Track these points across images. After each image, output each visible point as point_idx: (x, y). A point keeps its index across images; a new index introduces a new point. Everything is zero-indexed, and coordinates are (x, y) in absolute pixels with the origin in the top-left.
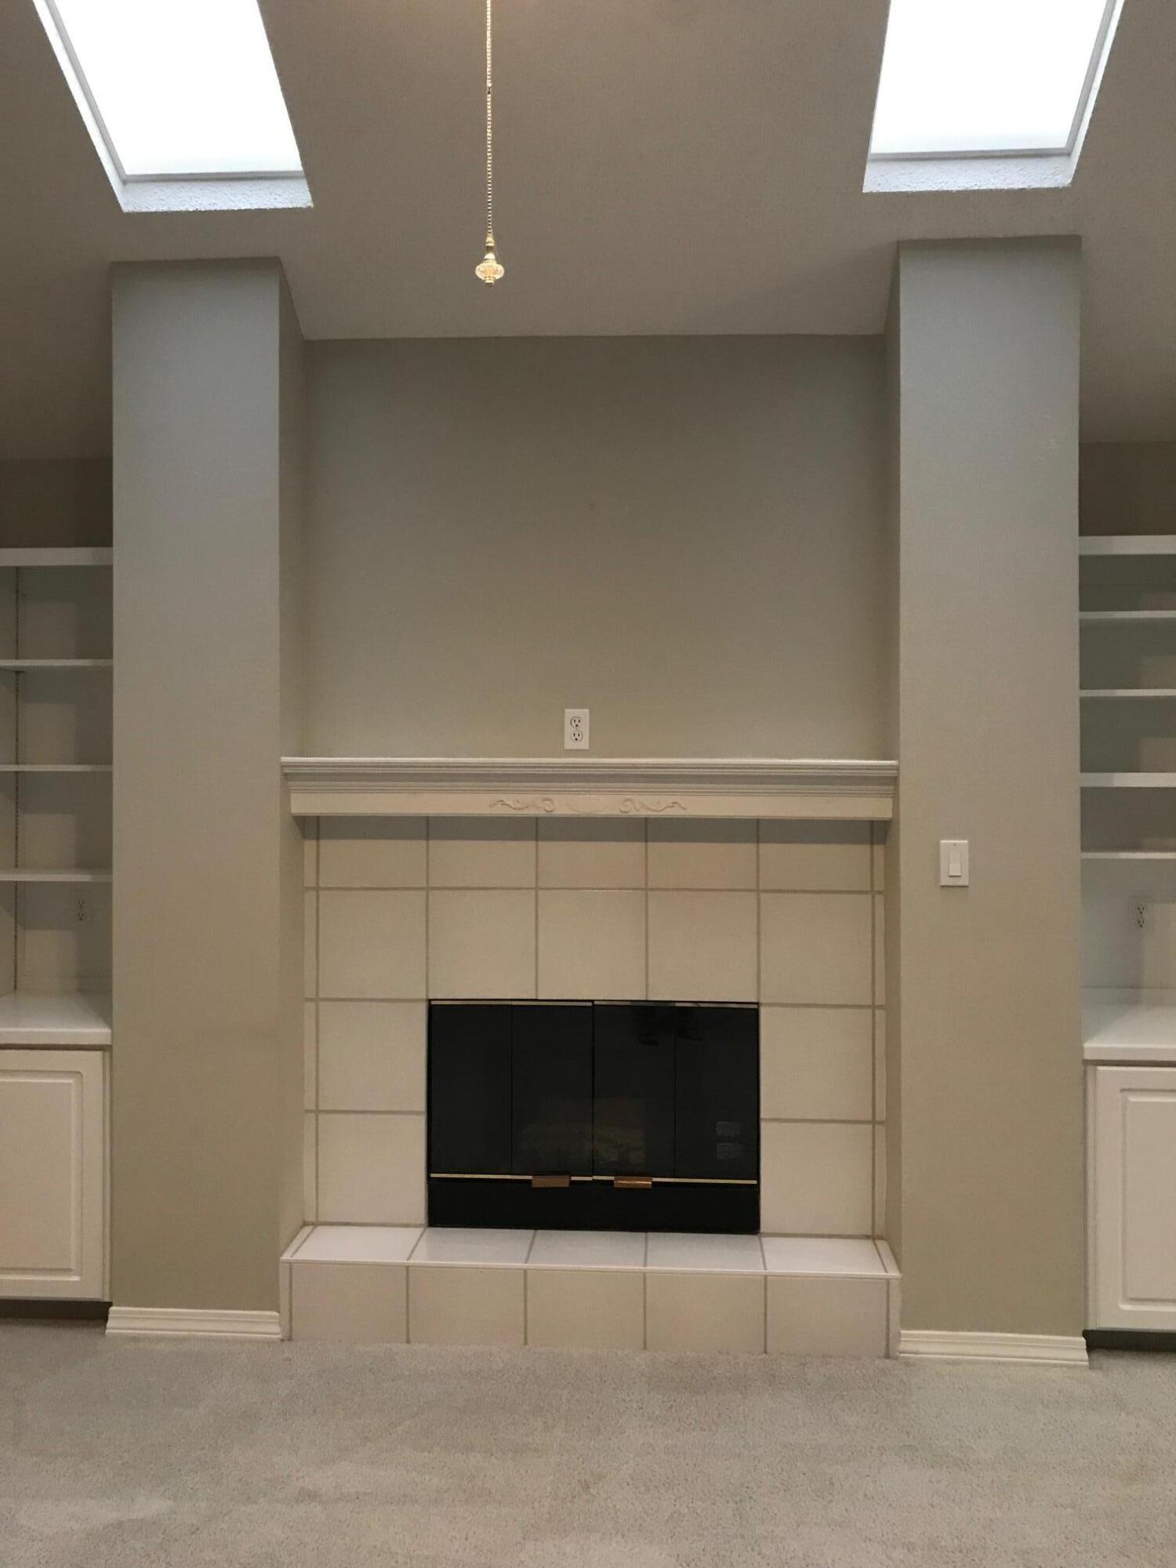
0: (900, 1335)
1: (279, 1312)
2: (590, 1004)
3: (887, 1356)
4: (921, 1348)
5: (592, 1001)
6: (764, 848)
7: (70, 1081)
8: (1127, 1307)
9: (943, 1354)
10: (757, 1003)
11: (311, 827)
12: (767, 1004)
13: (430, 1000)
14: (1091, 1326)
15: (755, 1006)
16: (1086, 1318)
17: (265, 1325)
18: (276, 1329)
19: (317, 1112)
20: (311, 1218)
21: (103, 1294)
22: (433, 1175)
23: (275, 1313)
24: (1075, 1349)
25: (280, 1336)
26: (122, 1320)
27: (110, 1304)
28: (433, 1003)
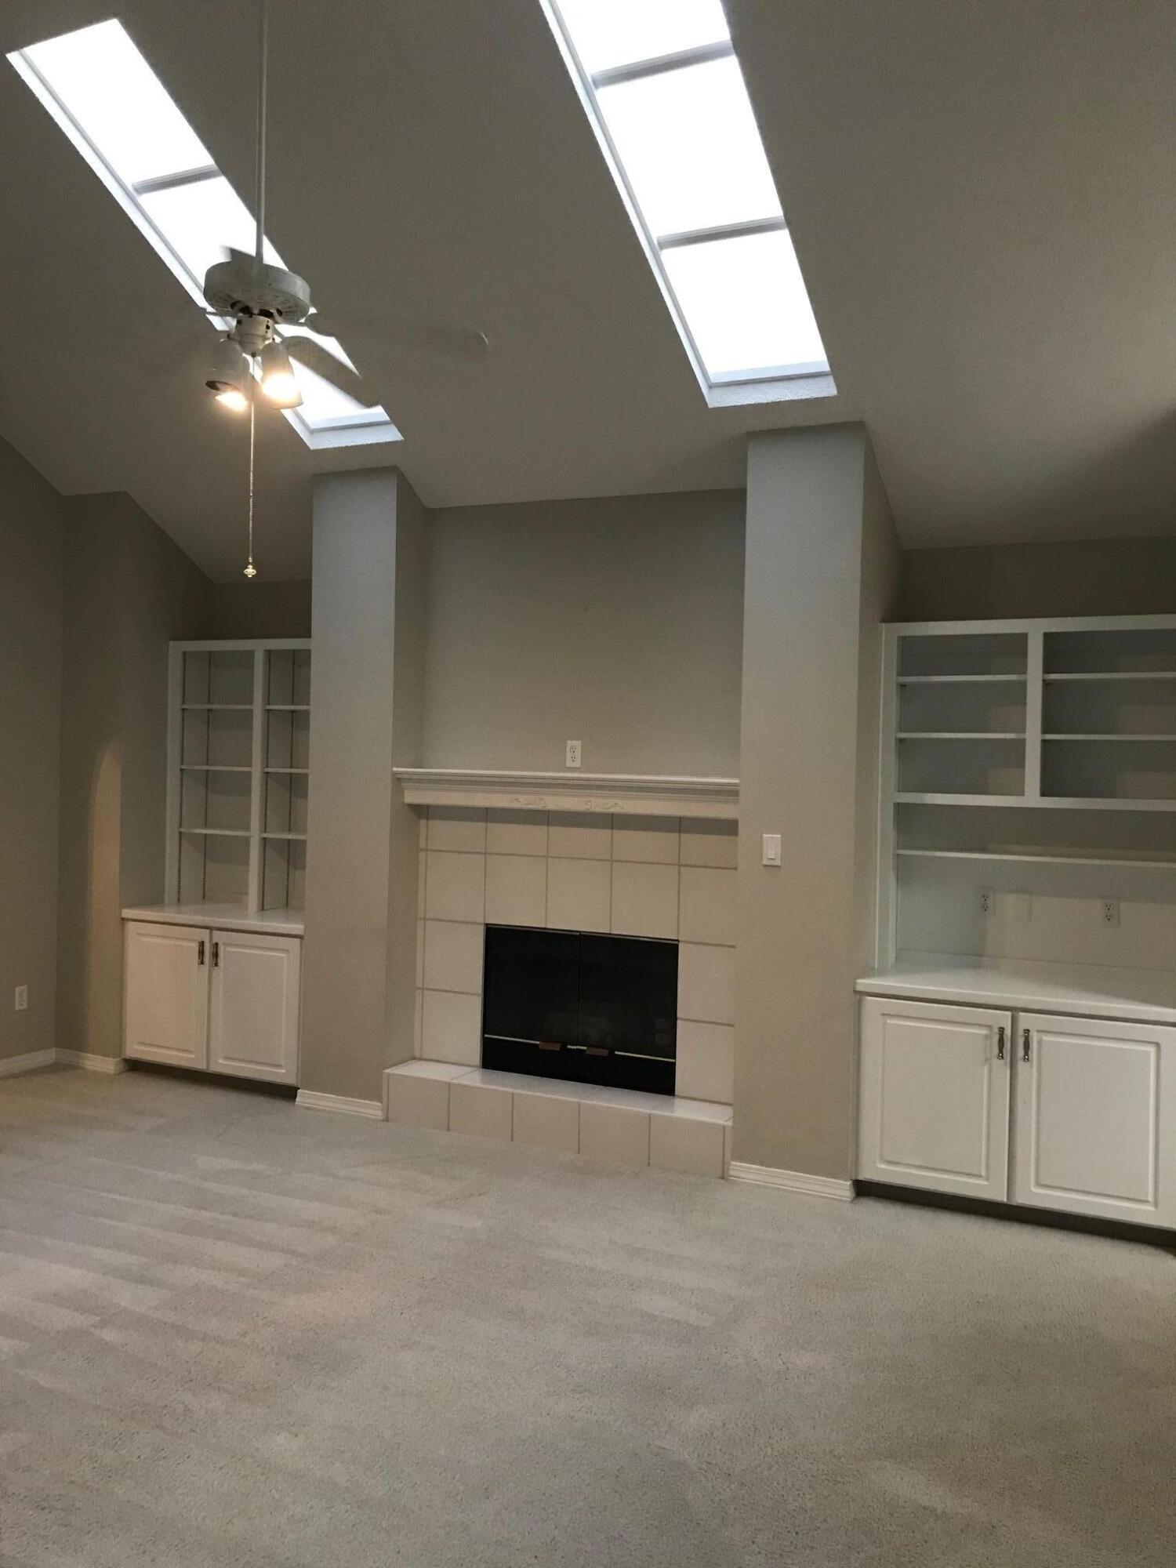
0: (730, 1164)
1: (382, 1103)
2: (578, 934)
3: (723, 1178)
4: (743, 1175)
5: (580, 932)
6: (684, 836)
7: (284, 955)
8: (883, 1166)
9: (757, 1181)
10: (678, 941)
11: (422, 812)
12: (684, 942)
13: (487, 924)
14: (861, 1178)
15: (676, 942)
16: (857, 1172)
17: (372, 1110)
18: (379, 1113)
19: (423, 989)
20: (417, 1054)
21: (297, 1082)
22: (486, 1036)
23: (379, 1104)
24: (843, 1189)
25: (381, 1118)
26: (302, 1096)
27: (299, 1089)
28: (490, 926)
